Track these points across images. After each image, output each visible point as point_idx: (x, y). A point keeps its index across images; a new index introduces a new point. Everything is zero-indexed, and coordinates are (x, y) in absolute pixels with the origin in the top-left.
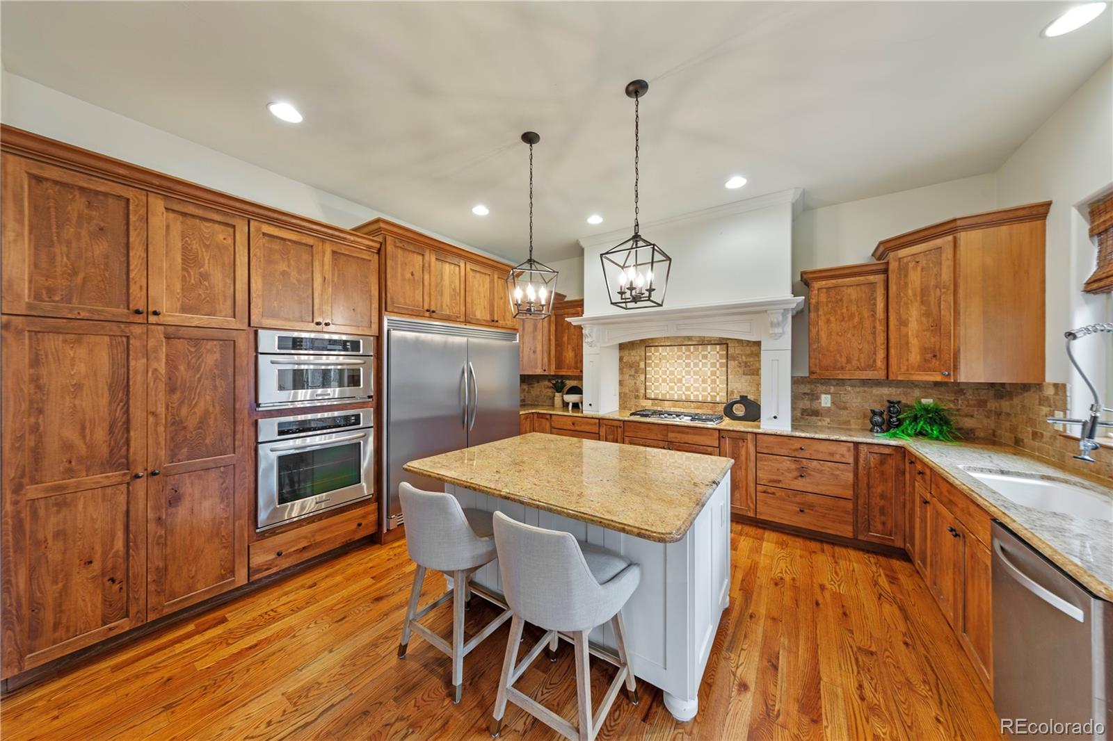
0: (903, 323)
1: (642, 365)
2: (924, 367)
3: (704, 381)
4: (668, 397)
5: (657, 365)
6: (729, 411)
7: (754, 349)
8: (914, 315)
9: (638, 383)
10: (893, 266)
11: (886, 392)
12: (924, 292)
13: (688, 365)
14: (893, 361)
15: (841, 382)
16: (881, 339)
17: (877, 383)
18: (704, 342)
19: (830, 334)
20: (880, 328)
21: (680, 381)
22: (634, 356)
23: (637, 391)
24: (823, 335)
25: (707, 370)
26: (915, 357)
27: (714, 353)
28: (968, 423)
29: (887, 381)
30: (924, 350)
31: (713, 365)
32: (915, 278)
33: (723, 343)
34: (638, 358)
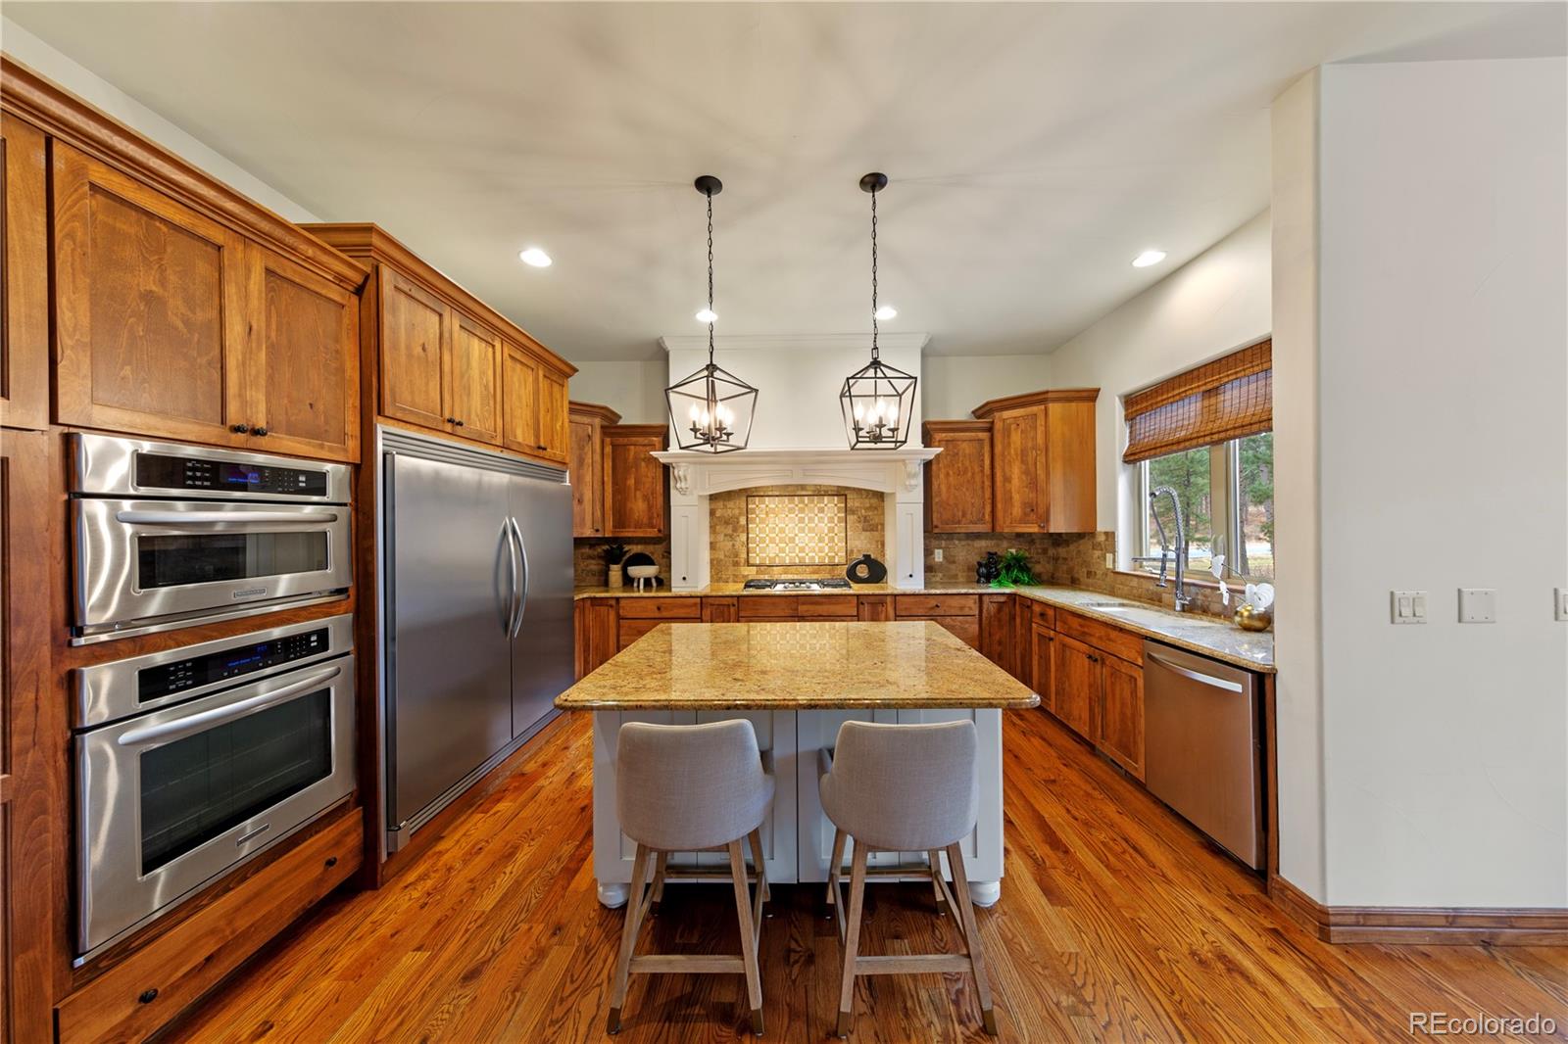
0: (1007, 479)
1: (743, 521)
2: (1023, 520)
3: (821, 540)
4: (777, 562)
5: (762, 521)
6: (852, 574)
7: (874, 501)
8: (1016, 472)
9: (738, 544)
10: (998, 426)
11: (983, 545)
12: (1024, 453)
13: (802, 520)
14: (1000, 514)
15: (950, 536)
16: (988, 494)
17: (978, 536)
18: (820, 492)
19: (949, 488)
20: (987, 483)
21: (792, 540)
22: (733, 508)
23: (737, 556)
24: (944, 488)
25: (824, 526)
26: (1017, 511)
27: (831, 506)
28: (1038, 568)
29: (993, 534)
30: (1025, 504)
31: (831, 520)
32: (1016, 438)
33: (841, 493)
34: (737, 512)
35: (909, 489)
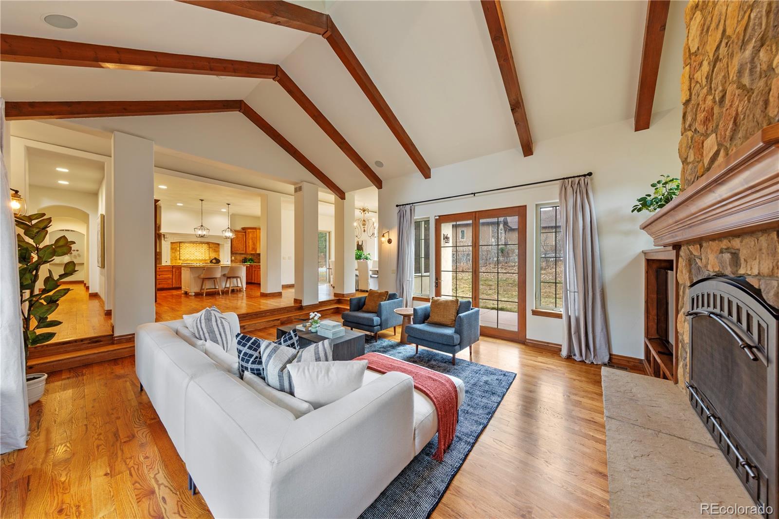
0: (249, 243)
1: (178, 249)
2: (252, 251)
3: (202, 254)
4: (189, 259)
5: (184, 249)
6: (211, 262)
7: (217, 246)
8: (250, 241)
9: (176, 255)
10: (247, 232)
11: (244, 256)
12: (252, 238)
13: (196, 249)
14: (247, 250)
15: (236, 254)
16: (245, 246)
17: (242, 254)
18: (202, 243)
19: (236, 243)
20: (245, 243)
21: (194, 254)
22: (175, 246)
23: (176, 257)
24: (235, 244)
25: (203, 251)
26: (251, 249)
27: (205, 246)
28: (255, 261)
29: (246, 253)
30: (252, 248)
31: (205, 249)
32: (251, 235)
33: (208, 243)
34: (176, 246)
35: (227, 243)
